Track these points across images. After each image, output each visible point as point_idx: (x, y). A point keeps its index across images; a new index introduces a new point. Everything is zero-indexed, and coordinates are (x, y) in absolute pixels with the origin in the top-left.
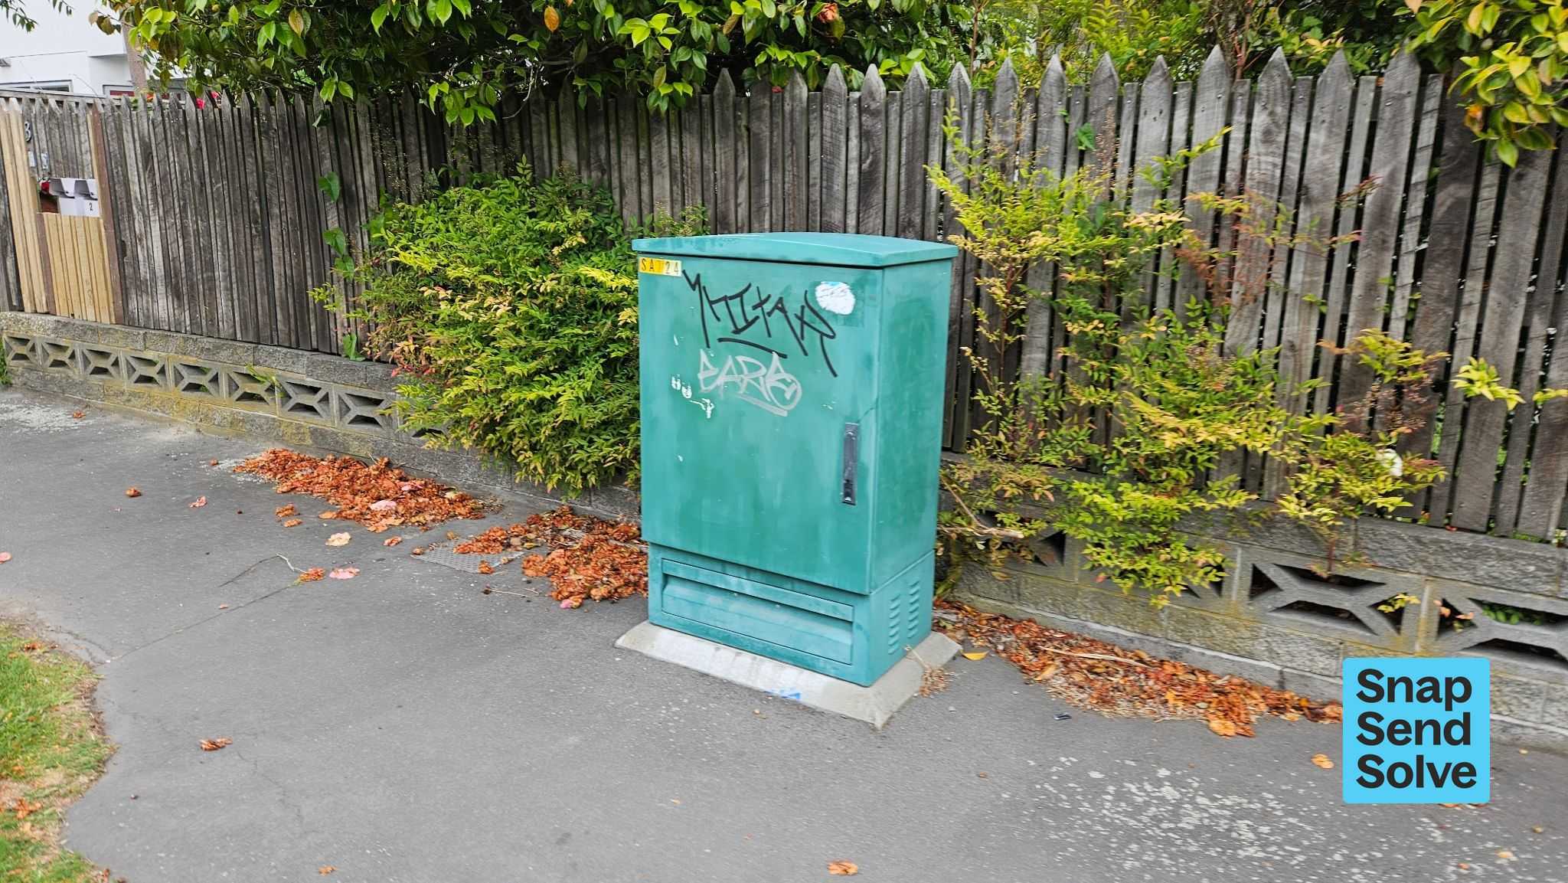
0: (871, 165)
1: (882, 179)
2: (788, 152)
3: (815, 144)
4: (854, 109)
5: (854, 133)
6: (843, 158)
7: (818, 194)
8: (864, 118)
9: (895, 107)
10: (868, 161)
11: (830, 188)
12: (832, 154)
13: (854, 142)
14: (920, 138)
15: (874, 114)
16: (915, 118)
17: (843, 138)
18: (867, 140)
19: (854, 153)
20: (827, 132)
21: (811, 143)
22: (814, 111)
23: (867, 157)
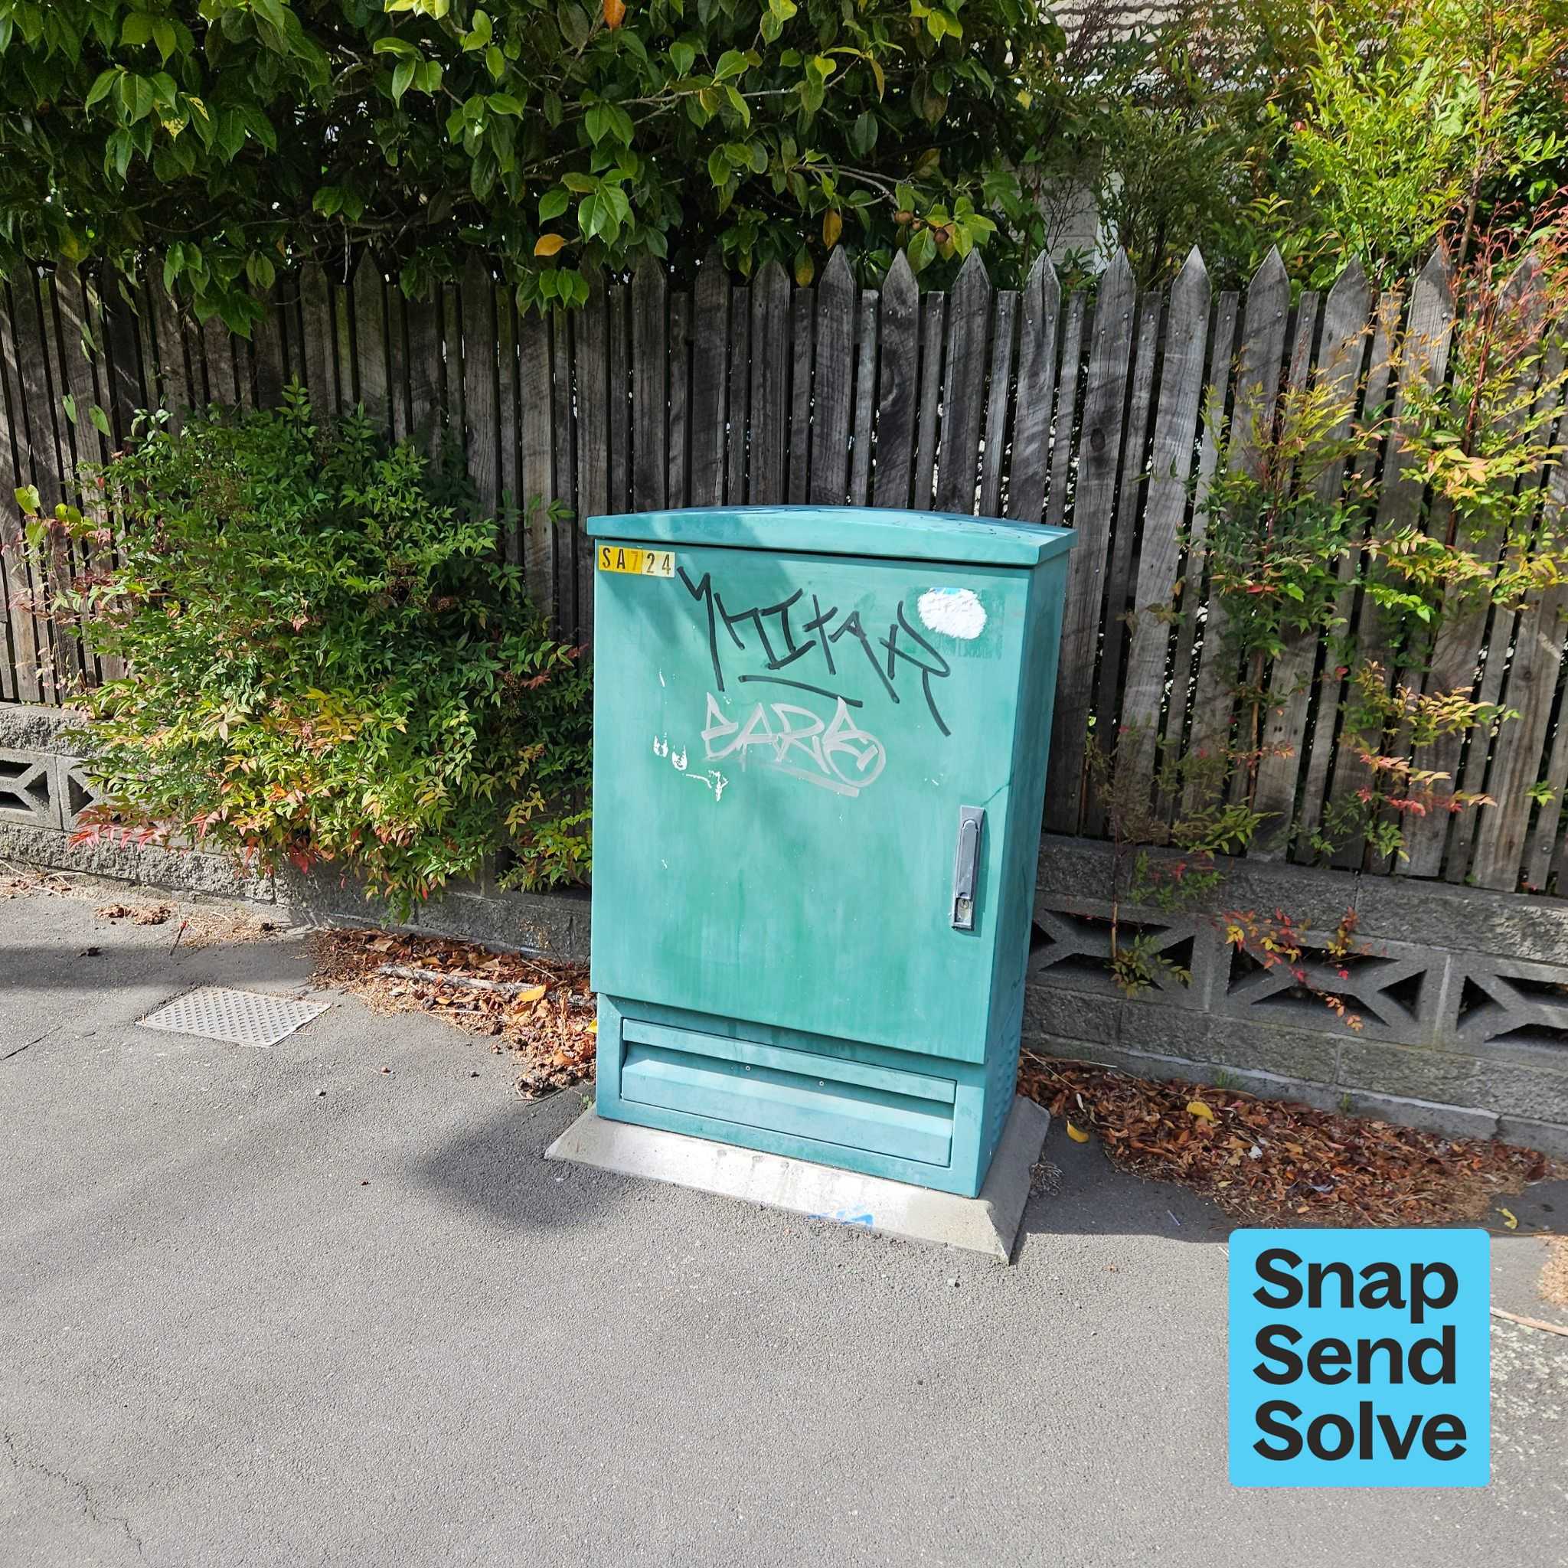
0: (895, 402)
1: (911, 426)
2: (757, 379)
3: (802, 369)
4: (869, 316)
5: (867, 353)
6: (848, 390)
7: (804, 446)
8: (885, 332)
9: (935, 316)
10: (891, 398)
11: (826, 437)
12: (831, 385)
13: (867, 368)
14: (976, 364)
15: (902, 325)
16: (969, 332)
17: (848, 360)
18: (889, 365)
19: (866, 384)
20: (823, 351)
21: (797, 367)
22: (803, 317)
23: (890, 392)
